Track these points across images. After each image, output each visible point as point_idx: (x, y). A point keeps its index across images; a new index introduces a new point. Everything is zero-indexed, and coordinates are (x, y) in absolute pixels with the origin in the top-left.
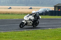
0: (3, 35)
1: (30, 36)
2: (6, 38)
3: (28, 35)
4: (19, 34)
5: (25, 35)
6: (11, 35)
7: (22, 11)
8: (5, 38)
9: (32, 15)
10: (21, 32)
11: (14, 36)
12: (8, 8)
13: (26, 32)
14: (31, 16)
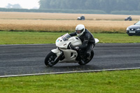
0: (53, 81)
1: (115, 84)
2: (61, 88)
3: (111, 81)
4: (91, 80)
5: (103, 81)
6: (72, 80)
7: (98, 26)
8: (59, 86)
9: (75, 35)
10: (94, 74)
11: (79, 84)
12: (78, 19)
13: (106, 73)
14: (74, 38)
